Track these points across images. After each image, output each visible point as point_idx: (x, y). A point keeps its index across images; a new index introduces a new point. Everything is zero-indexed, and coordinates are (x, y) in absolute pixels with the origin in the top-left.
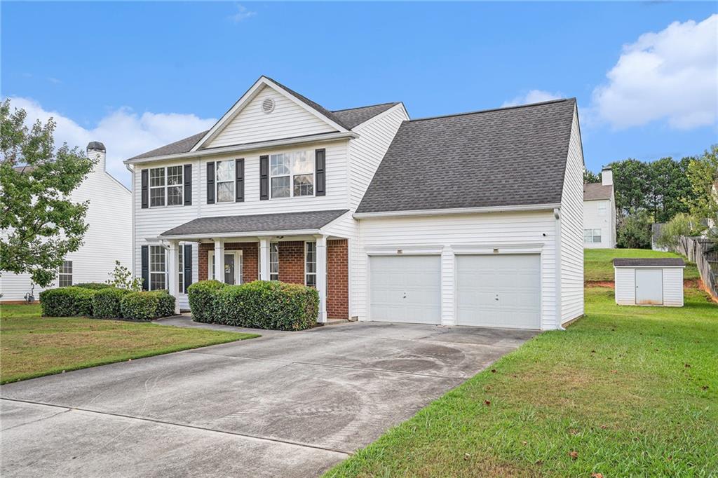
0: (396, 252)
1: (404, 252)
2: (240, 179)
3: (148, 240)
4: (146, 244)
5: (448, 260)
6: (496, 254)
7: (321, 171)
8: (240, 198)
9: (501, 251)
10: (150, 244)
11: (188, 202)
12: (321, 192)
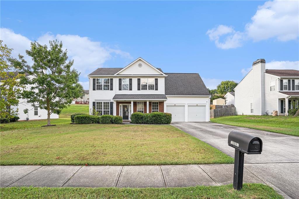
0: (174, 105)
1: (176, 105)
2: (131, 84)
3: (95, 100)
4: (95, 101)
5: (186, 107)
6: (197, 106)
7: (157, 84)
8: (131, 89)
9: (198, 105)
10: (96, 102)
11: (112, 89)
12: (157, 89)
